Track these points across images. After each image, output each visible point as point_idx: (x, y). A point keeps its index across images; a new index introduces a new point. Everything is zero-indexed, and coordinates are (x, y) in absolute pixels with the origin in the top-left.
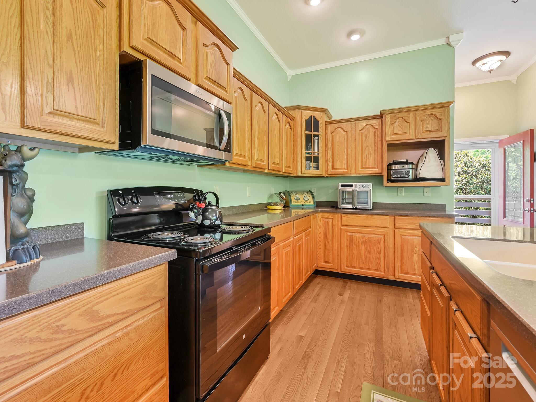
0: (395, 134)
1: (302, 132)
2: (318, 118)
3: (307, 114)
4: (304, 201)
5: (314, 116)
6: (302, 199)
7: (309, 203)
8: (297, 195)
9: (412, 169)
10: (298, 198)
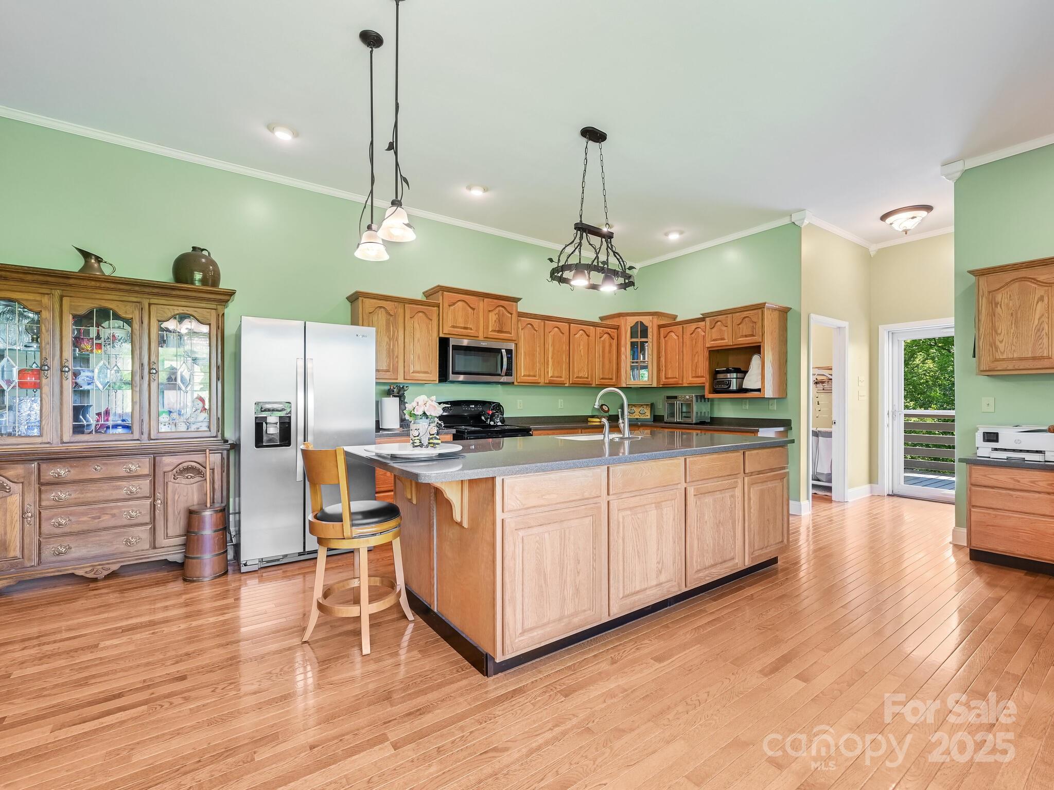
0: (714, 340)
1: (626, 340)
2: (646, 323)
3: (632, 321)
4: (639, 414)
5: (640, 322)
6: (637, 413)
7: (644, 417)
8: (633, 408)
9: (737, 378)
10: (633, 411)
